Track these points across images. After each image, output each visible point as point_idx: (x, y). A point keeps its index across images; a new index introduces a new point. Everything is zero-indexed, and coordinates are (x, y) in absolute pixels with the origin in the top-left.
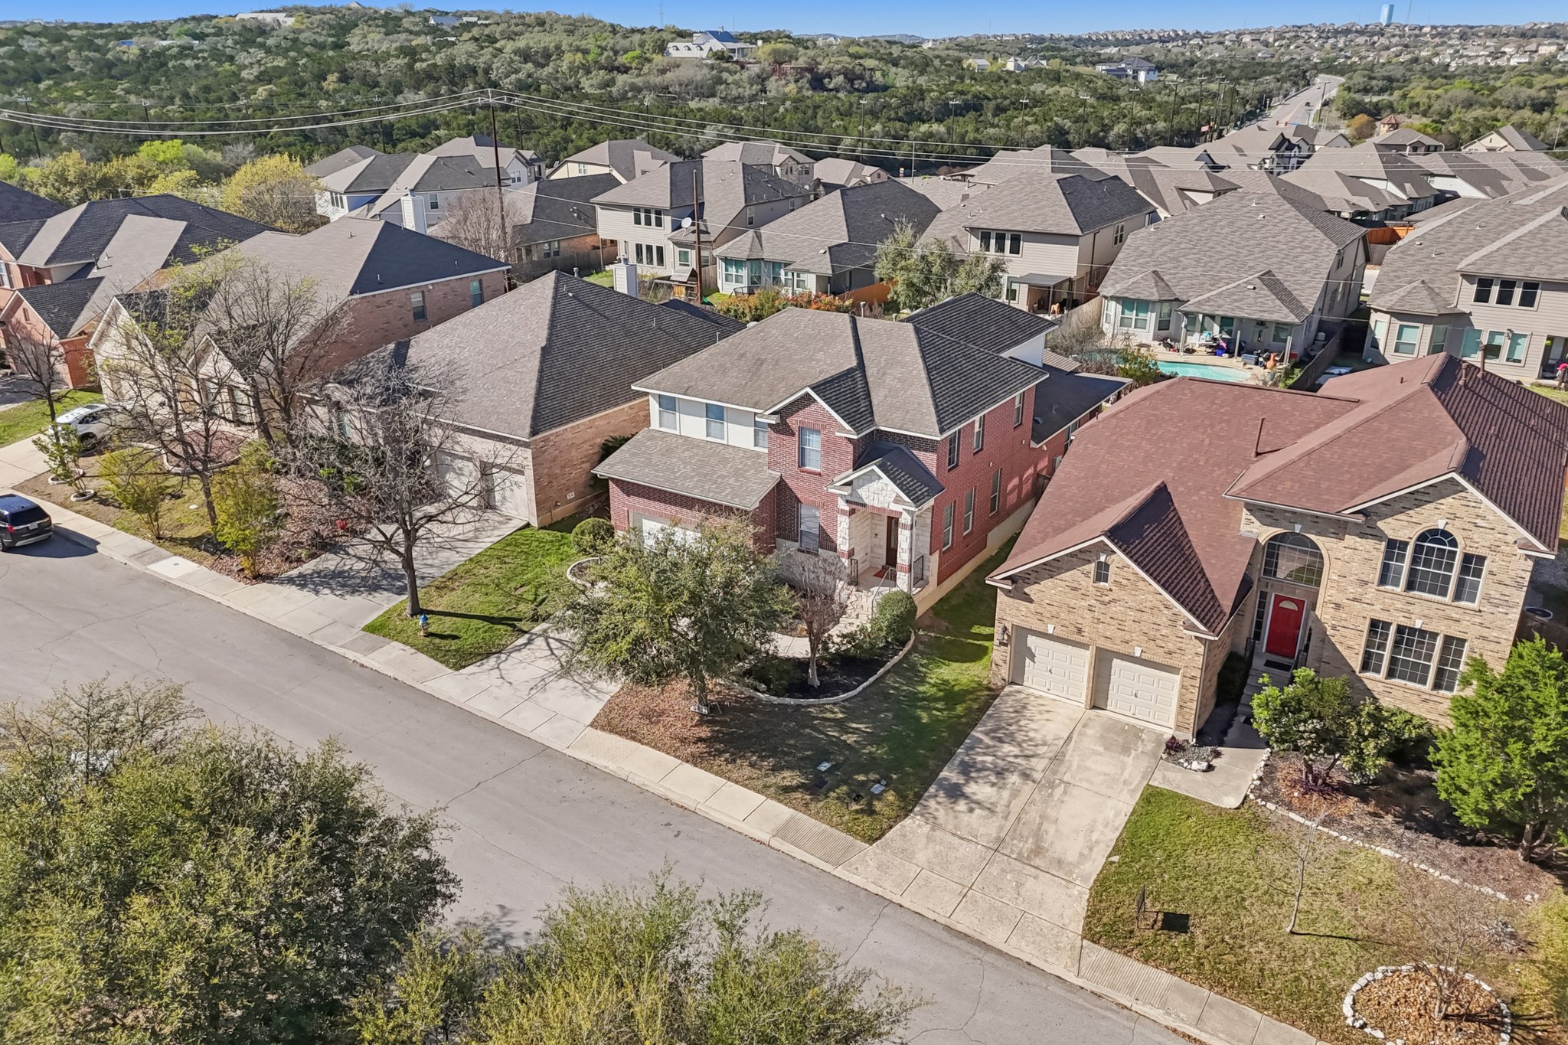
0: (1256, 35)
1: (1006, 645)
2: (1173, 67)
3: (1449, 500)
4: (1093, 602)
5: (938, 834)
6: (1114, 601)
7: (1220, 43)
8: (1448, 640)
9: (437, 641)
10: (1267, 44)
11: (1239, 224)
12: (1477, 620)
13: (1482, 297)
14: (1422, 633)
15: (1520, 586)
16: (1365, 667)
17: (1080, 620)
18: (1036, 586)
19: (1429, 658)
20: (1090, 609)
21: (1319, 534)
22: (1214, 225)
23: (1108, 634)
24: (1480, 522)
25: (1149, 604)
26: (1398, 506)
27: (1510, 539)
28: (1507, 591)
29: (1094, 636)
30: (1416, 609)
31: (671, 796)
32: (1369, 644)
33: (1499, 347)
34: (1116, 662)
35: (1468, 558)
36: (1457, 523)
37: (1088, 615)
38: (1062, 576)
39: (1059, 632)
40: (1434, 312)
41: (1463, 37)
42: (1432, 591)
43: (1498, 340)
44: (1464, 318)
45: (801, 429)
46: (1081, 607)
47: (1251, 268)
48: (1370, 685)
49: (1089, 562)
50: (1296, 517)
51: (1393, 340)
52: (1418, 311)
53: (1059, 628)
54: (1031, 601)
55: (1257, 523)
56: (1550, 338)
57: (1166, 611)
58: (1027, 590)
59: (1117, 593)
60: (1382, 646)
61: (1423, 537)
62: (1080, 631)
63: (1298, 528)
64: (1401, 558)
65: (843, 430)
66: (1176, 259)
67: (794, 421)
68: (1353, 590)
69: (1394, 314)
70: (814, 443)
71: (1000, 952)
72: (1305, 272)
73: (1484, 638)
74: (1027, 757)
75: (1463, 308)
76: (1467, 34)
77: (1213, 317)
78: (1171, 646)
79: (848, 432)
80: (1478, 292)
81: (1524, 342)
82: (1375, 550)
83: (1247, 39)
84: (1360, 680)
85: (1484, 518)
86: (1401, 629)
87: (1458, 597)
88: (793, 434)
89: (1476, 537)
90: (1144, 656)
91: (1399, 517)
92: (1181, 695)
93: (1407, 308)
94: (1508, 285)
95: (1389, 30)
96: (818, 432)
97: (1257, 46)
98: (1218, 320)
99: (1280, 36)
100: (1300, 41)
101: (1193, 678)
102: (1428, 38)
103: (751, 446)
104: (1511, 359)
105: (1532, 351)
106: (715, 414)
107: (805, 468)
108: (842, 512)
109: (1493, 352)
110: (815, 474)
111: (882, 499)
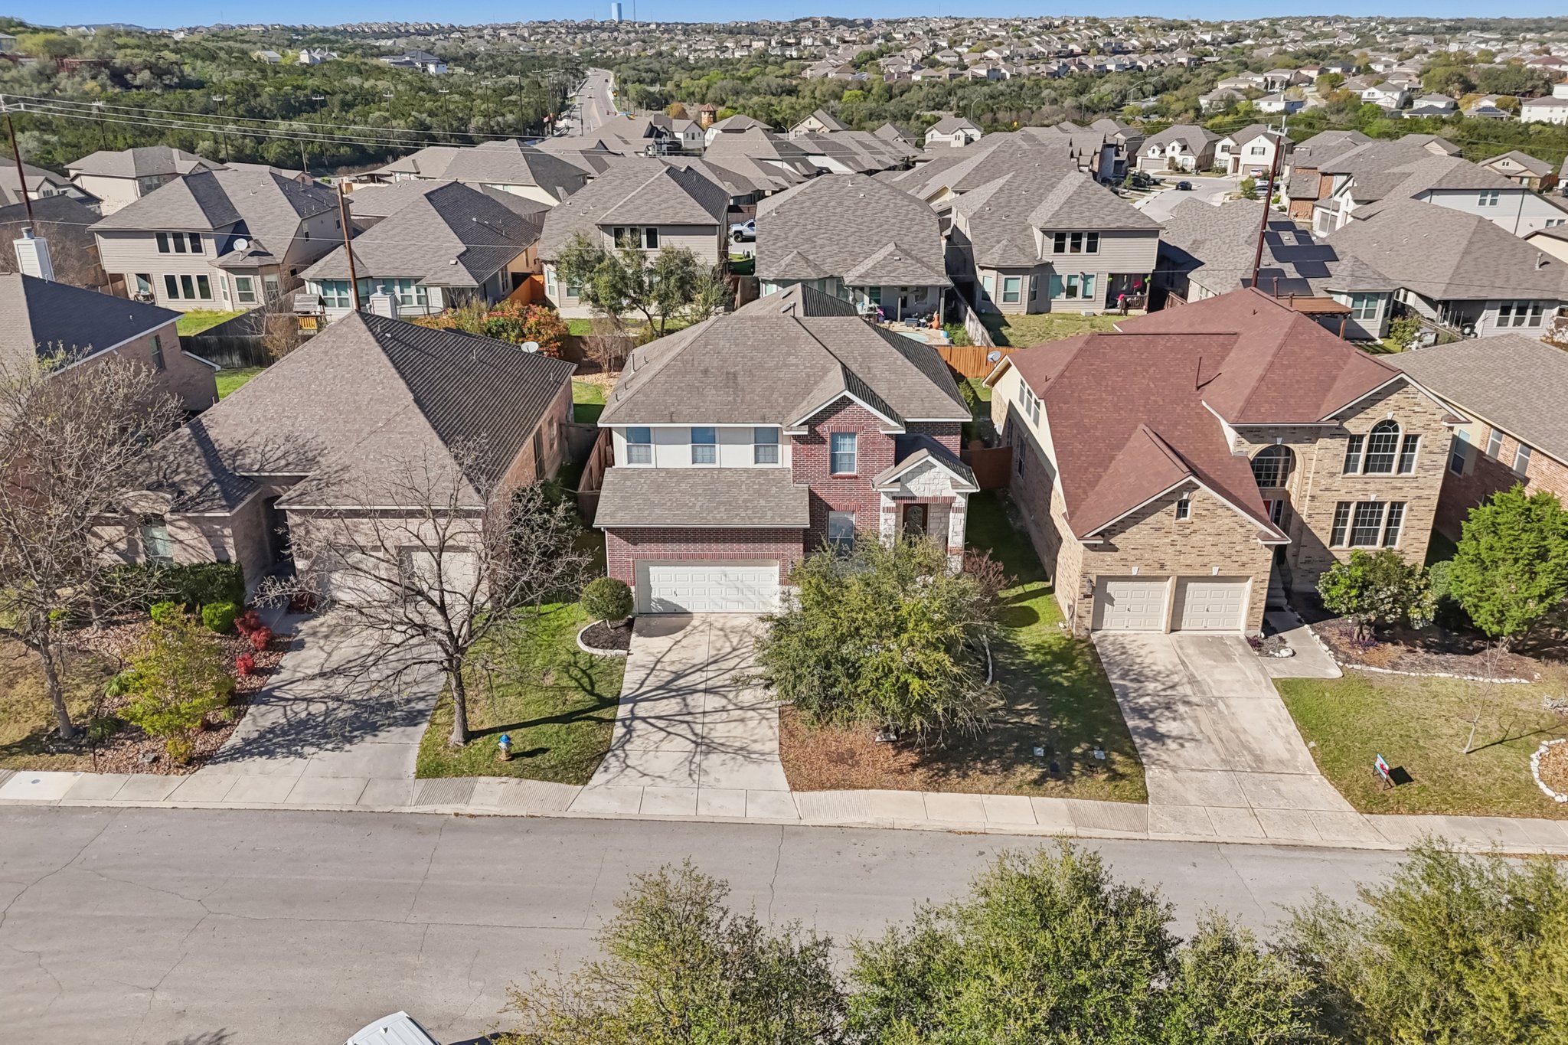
0: (512, 29)
1: (1089, 596)
2: (457, 60)
3: (1396, 395)
4: (1175, 537)
5: (1181, 774)
6: (1195, 531)
7: (480, 37)
8: (1393, 505)
9: (528, 760)
10: (524, 39)
11: (846, 203)
12: (1415, 484)
13: (1059, 248)
14: (1374, 504)
15: (1444, 451)
16: (1332, 543)
17: (1163, 556)
18: (1122, 535)
19: (1378, 523)
20: (1173, 543)
21: (1296, 442)
22: (826, 206)
23: (1189, 562)
24: (1417, 409)
25: (1226, 527)
26: (1358, 408)
27: (1438, 417)
28: (1434, 457)
29: (1175, 567)
30: (1371, 486)
31: (952, 827)
32: (1336, 522)
33: (1075, 288)
34: (1190, 585)
35: (1407, 438)
36: (1401, 413)
37: (1170, 550)
38: (1148, 520)
39: (1144, 572)
40: (1031, 264)
41: (685, 33)
42: (1381, 470)
43: (1074, 282)
44: (1047, 267)
45: (833, 434)
46: (1165, 544)
47: (878, 242)
48: (1336, 555)
49: (1173, 502)
50: (1278, 431)
51: (1002, 292)
52: (1018, 265)
53: (1143, 567)
54: (1116, 550)
55: (1247, 443)
56: (1111, 275)
57: (1240, 530)
58: (1112, 541)
59: (1198, 524)
60: (1345, 523)
61: (1374, 430)
62: (1162, 566)
63: (1279, 441)
64: (1359, 449)
65: (887, 426)
66: (809, 240)
67: (824, 429)
68: (1325, 482)
69: (1001, 270)
70: (849, 447)
71: (1328, 849)
72: (923, 241)
73: (1419, 498)
74: (1172, 687)
75: (1047, 259)
76: (688, 30)
77: (862, 289)
78: (1244, 559)
79: (895, 428)
80: (1056, 246)
81: (1092, 281)
82: (1340, 445)
83: (504, 34)
84: (1330, 553)
85: (1419, 405)
86: (1359, 505)
87: (1400, 471)
88: (824, 442)
89: (1414, 421)
90: (1221, 574)
91: (1361, 415)
92: (1252, 598)
93: (1009, 263)
94: (1077, 236)
95: (622, 26)
96: (852, 435)
97: (516, 41)
98: (867, 290)
99: (533, 31)
100: (553, 36)
101: (1263, 581)
102: (658, 34)
103: (750, 464)
104: (1085, 296)
105: (1099, 288)
106: (702, 438)
107: (839, 473)
108: (888, 510)
109: (1072, 292)
110: (850, 477)
111: (933, 487)
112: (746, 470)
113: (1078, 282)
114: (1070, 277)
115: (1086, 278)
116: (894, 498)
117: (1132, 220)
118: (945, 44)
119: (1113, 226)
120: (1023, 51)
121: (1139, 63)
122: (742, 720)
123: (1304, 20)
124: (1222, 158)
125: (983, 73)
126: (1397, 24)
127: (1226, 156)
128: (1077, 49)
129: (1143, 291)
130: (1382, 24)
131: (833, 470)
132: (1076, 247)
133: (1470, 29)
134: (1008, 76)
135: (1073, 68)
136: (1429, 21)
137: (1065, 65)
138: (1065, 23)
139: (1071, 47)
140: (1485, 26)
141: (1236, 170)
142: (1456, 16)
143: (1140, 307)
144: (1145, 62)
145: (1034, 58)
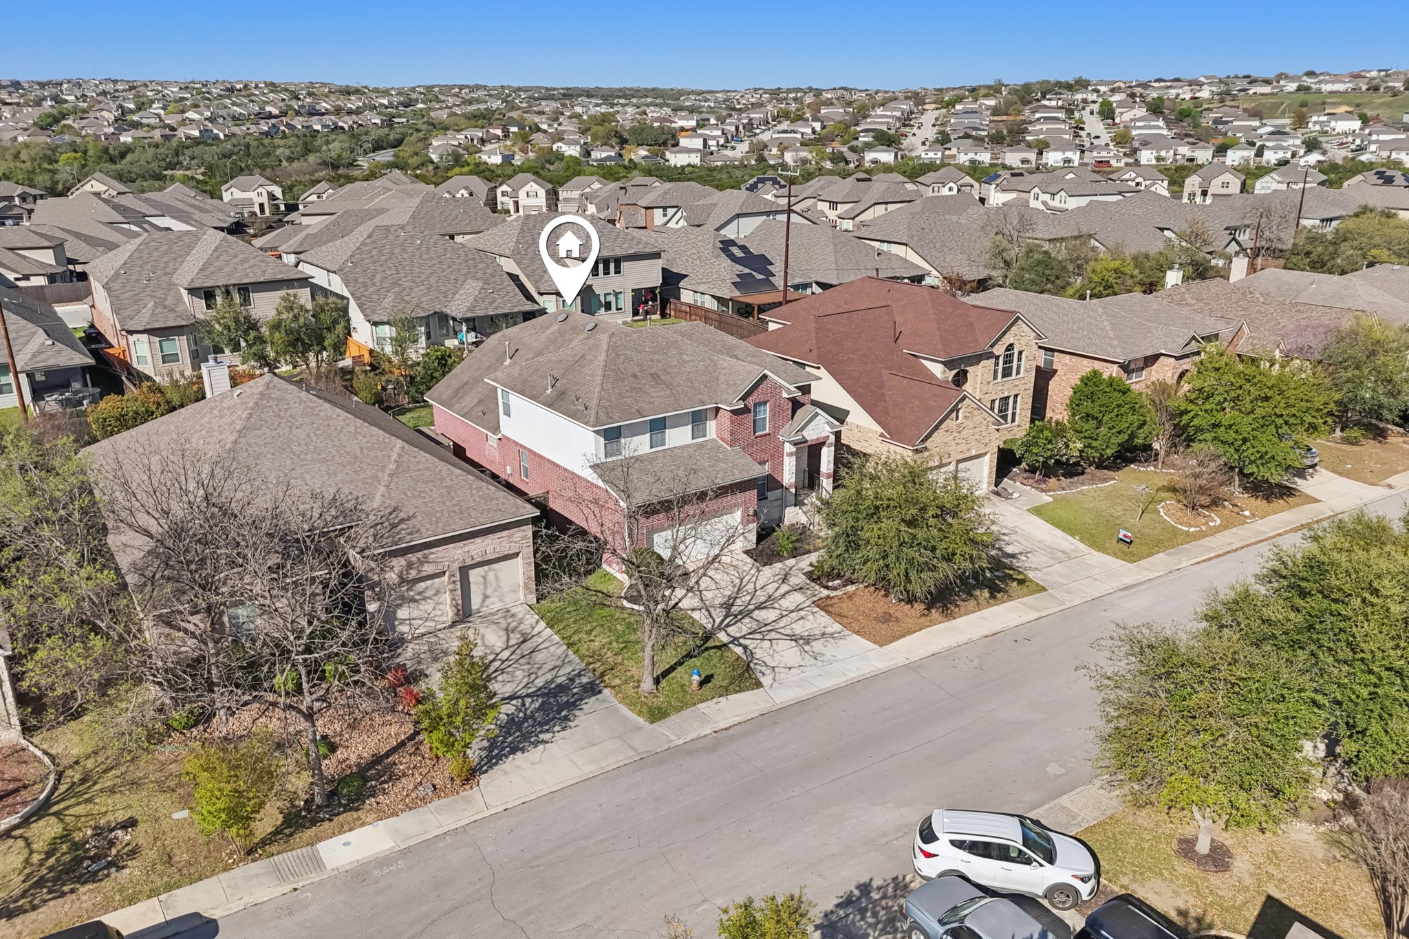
3: (1014, 328)
4: (955, 435)
5: (1044, 571)
6: (964, 428)
8: (1014, 397)
12: (1023, 382)
14: (1006, 398)
15: (1035, 358)
18: (930, 439)
19: (1008, 410)
20: (954, 439)
23: (961, 449)
24: (1022, 334)
25: (978, 422)
26: (997, 340)
27: (1031, 338)
28: (1031, 363)
29: (955, 455)
30: (1005, 387)
33: (610, 303)
34: (960, 466)
35: (1019, 353)
36: (1016, 338)
37: (953, 443)
38: (943, 426)
42: (1008, 376)
43: (609, 298)
45: (755, 404)
46: (951, 440)
49: (954, 411)
50: (962, 360)
53: (940, 459)
54: (928, 450)
55: (948, 371)
56: (633, 291)
57: (984, 422)
58: (926, 445)
59: (966, 423)
61: (1005, 351)
62: (949, 455)
63: (963, 366)
64: (999, 364)
65: (789, 392)
67: (751, 401)
68: (985, 389)
70: (764, 412)
73: (1026, 390)
79: (794, 392)
81: (621, 296)
82: (991, 363)
86: (1000, 400)
87: (1016, 374)
88: (750, 411)
89: (1022, 342)
90: (975, 455)
91: (998, 345)
92: (991, 466)
94: (606, 263)
96: (766, 402)
101: (995, 453)
103: (690, 441)
104: (617, 309)
105: (626, 302)
106: (658, 427)
107: (757, 434)
108: (791, 454)
109: (608, 306)
110: (765, 435)
111: (817, 431)
112: (688, 446)
113: (611, 298)
114: (606, 295)
115: (616, 294)
116: (795, 444)
117: (641, 246)
118: (132, 106)
119: (631, 251)
120: (224, 112)
121: (341, 124)
122: (802, 618)
123: (452, 87)
124: (504, 201)
125: (196, 133)
126: (526, 91)
127: (506, 199)
128: (275, 111)
129: (654, 300)
130: (515, 92)
131: (755, 433)
132: (607, 272)
133: (580, 96)
134: (222, 136)
135: (282, 128)
136: (547, 89)
137: (274, 126)
138: (246, 86)
139: (268, 109)
140: (589, 94)
141: (517, 210)
142: (565, 86)
143: (655, 313)
144: (346, 123)
145: (236, 119)
